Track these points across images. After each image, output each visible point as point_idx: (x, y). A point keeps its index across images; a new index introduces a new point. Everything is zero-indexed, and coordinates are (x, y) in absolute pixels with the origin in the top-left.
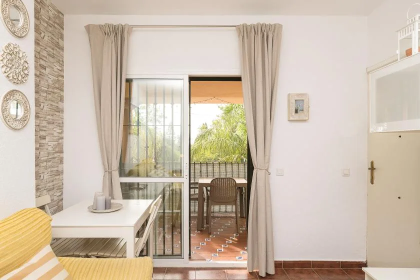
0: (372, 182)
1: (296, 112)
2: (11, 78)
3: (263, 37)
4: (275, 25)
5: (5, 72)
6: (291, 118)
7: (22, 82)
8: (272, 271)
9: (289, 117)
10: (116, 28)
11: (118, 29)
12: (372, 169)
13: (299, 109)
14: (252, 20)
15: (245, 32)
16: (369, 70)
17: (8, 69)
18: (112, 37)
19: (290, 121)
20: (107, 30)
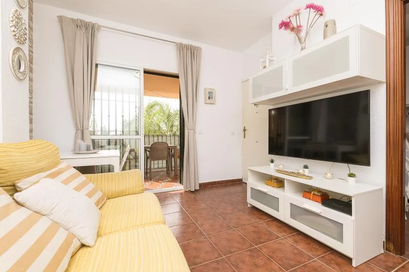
0: (245, 137)
1: (209, 98)
2: (17, 37)
3: (191, 53)
4: (198, 47)
5: (14, 31)
6: (206, 102)
7: (23, 43)
8: (198, 188)
9: (205, 100)
10: (87, 24)
11: (89, 25)
12: (245, 130)
13: (210, 96)
14: (186, 42)
15: (181, 47)
16: (243, 81)
17: (16, 30)
18: (84, 30)
19: (206, 103)
20: (79, 24)
